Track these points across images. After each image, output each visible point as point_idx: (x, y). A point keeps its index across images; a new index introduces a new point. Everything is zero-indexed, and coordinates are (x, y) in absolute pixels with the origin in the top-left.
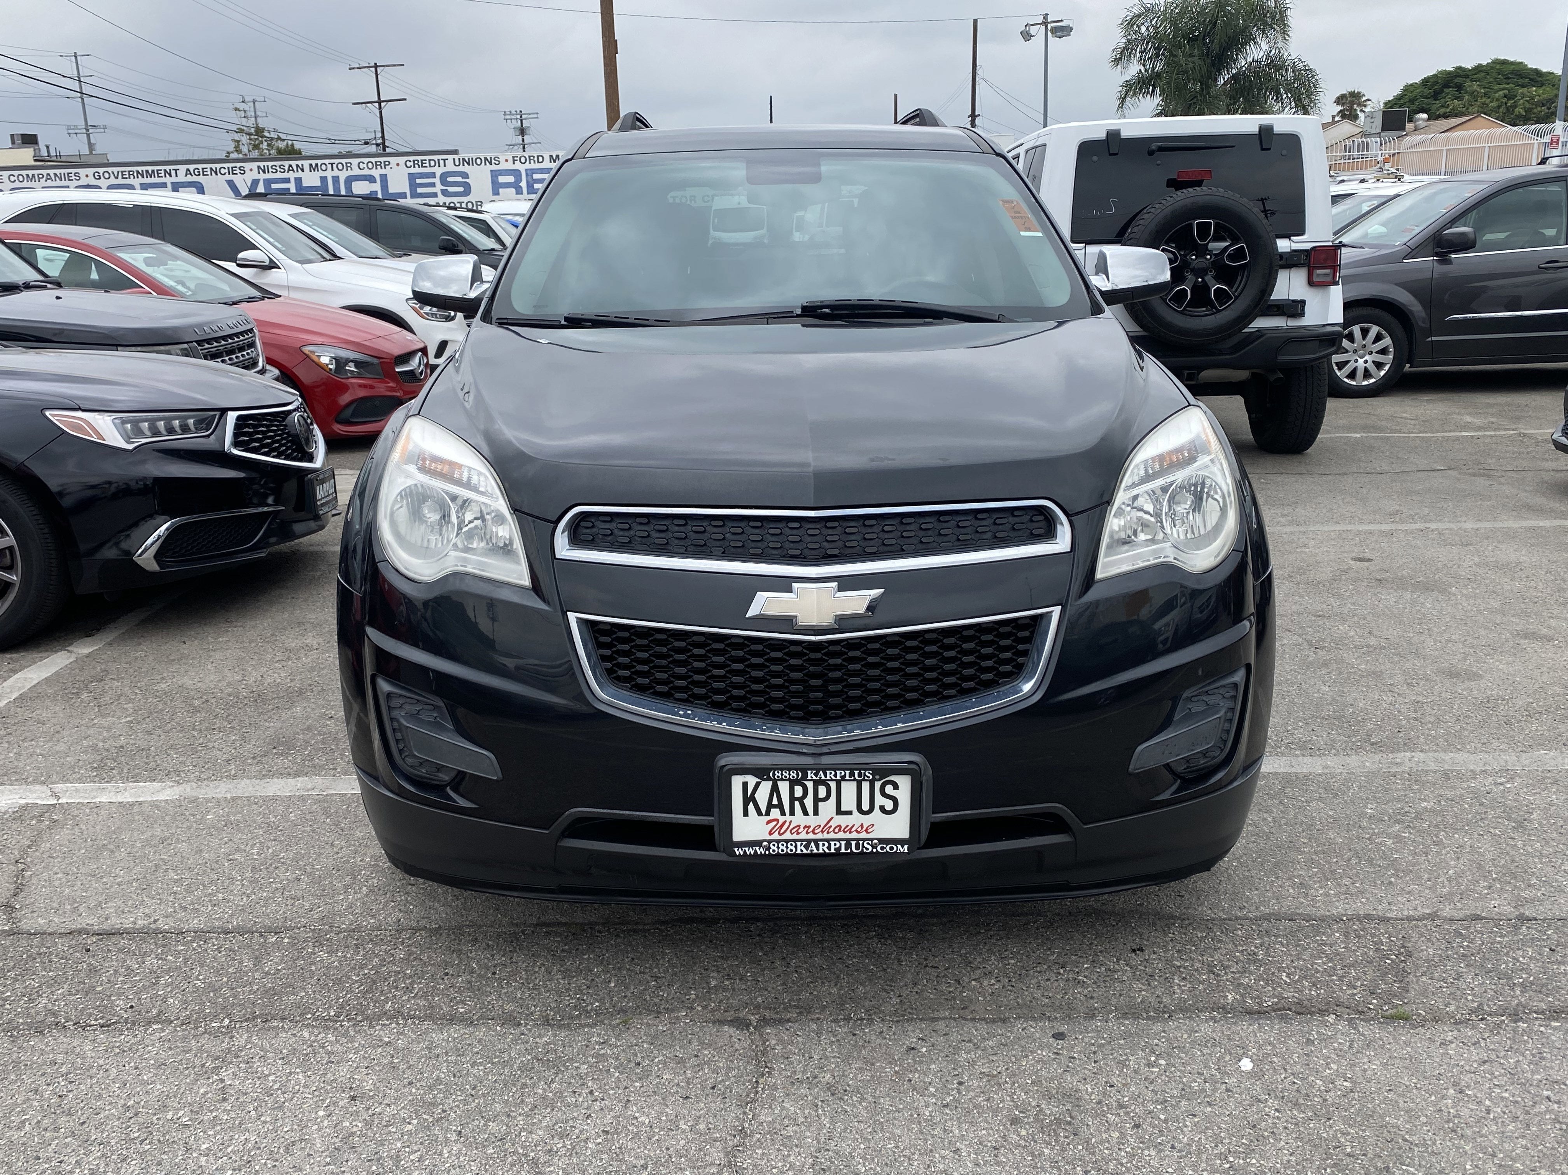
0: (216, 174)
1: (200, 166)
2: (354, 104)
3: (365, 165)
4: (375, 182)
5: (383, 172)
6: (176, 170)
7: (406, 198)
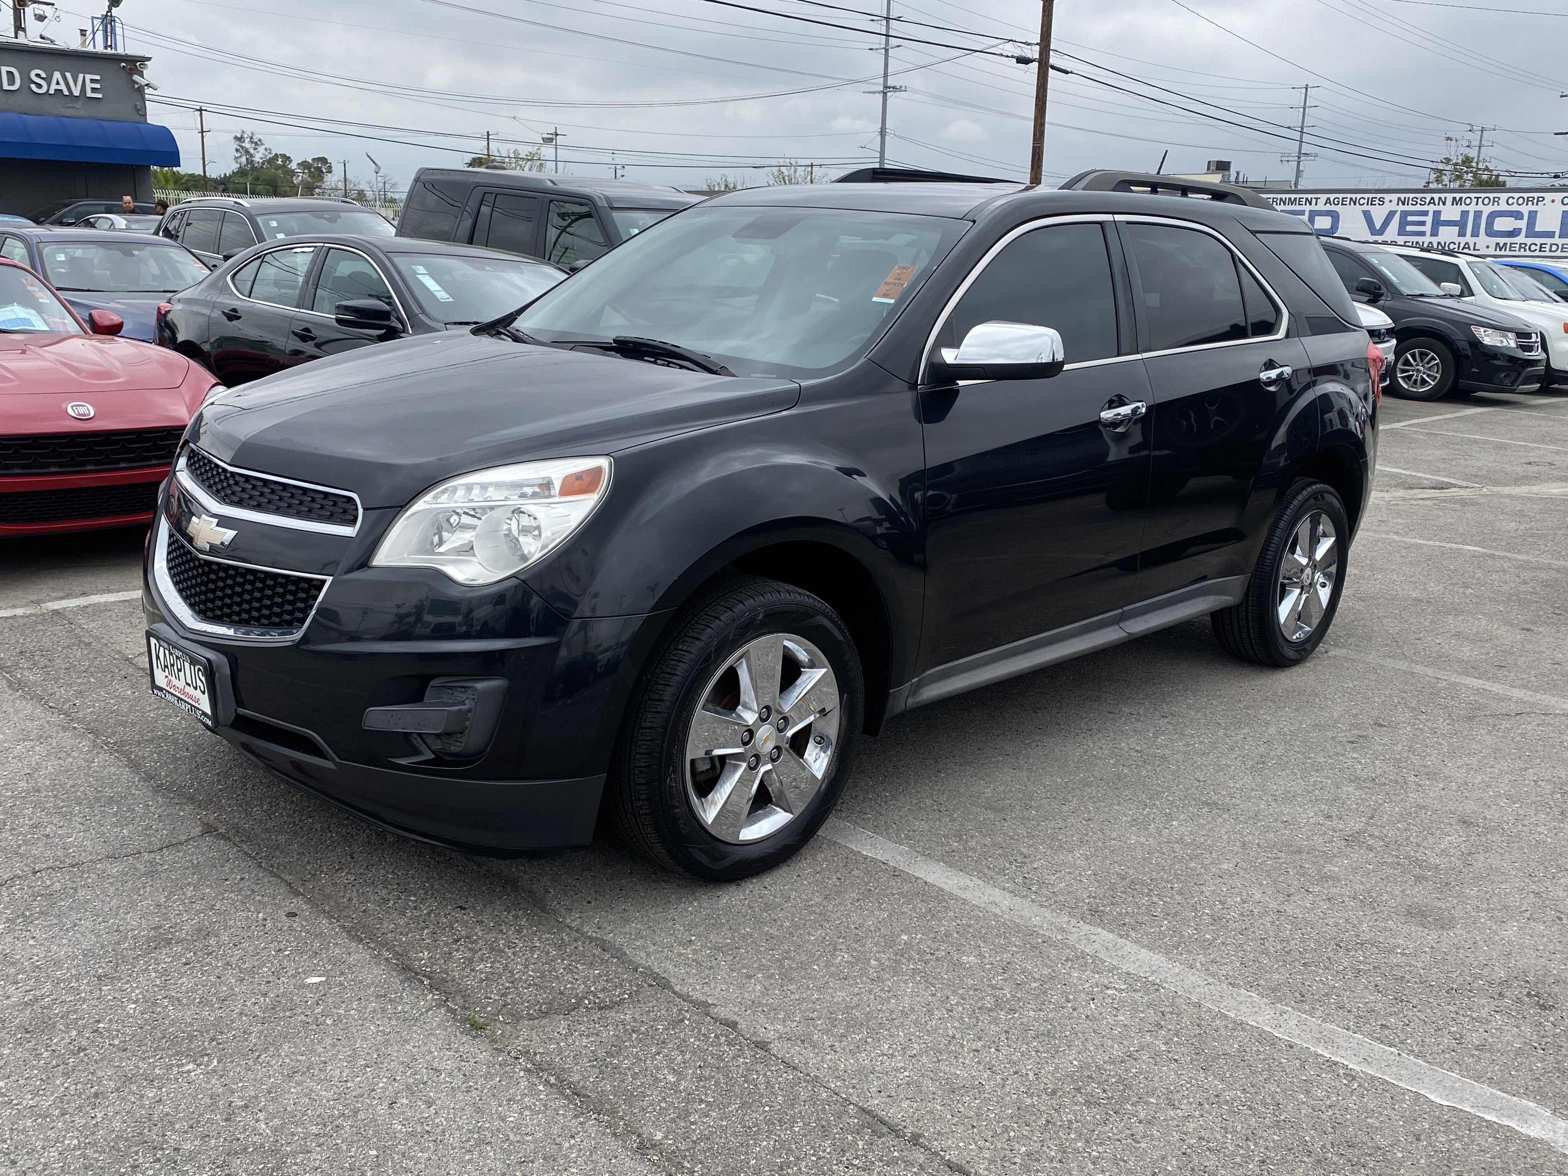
0: (1355, 204)
1: (1341, 196)
2: (1556, 134)
3: (1515, 201)
4: (1522, 219)
5: (1534, 208)
6: (1317, 199)
7: (1554, 237)
